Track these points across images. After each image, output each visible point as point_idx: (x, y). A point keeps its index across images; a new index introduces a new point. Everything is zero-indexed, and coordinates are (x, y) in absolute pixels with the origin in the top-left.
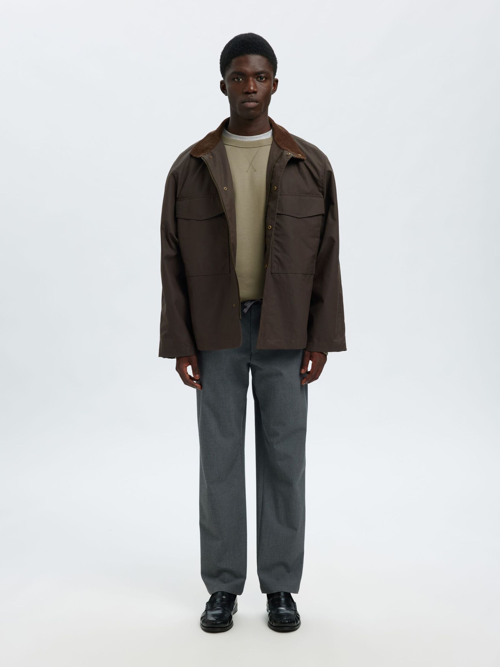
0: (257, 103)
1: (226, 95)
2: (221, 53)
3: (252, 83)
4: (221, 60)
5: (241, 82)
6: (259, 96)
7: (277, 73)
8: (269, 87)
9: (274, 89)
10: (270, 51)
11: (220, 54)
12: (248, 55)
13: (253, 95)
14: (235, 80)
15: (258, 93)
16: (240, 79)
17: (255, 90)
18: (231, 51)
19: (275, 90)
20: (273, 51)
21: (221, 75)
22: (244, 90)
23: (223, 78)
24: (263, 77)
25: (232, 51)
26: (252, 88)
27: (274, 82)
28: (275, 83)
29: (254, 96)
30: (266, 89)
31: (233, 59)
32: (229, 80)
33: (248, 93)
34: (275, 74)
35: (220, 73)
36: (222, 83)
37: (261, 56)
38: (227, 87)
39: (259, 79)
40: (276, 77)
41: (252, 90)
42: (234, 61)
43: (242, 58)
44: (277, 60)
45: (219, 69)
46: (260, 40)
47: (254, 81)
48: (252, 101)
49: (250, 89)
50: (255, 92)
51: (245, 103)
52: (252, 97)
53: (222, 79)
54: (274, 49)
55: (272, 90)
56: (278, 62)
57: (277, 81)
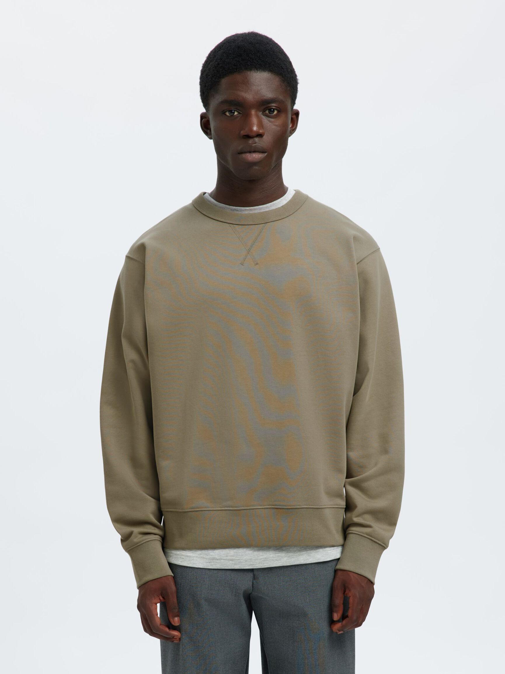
0: (263, 154)
1: (211, 138)
2: (201, 65)
3: (255, 120)
4: (202, 78)
5: (237, 117)
6: (266, 141)
7: (297, 101)
8: (285, 125)
9: (292, 127)
10: (285, 65)
11: (200, 68)
12: (249, 73)
13: (256, 139)
14: (226, 115)
15: (264, 137)
16: (234, 113)
17: (261, 131)
18: (218, 64)
19: (293, 130)
20: (290, 63)
21: (202, 104)
22: (242, 132)
23: (206, 110)
24: (274, 109)
25: (221, 65)
26: (255, 128)
27: (292, 115)
28: (294, 117)
29: (258, 142)
30: (279, 129)
31: (223, 77)
32: (215, 115)
33: (248, 137)
34: (293, 103)
35: (201, 100)
36: (203, 117)
37: (270, 74)
38: (212, 125)
39: (267, 112)
40: (295, 107)
41: (255, 131)
42: (224, 81)
43: (238, 77)
44: (298, 77)
45: (198, 93)
46: (268, 45)
47: (258, 117)
48: (255, 152)
49: (251, 130)
50: (260, 136)
51: (244, 156)
52: (256, 143)
53: (204, 110)
54: (292, 60)
55: (289, 129)
56: (299, 81)
57: (297, 114)
